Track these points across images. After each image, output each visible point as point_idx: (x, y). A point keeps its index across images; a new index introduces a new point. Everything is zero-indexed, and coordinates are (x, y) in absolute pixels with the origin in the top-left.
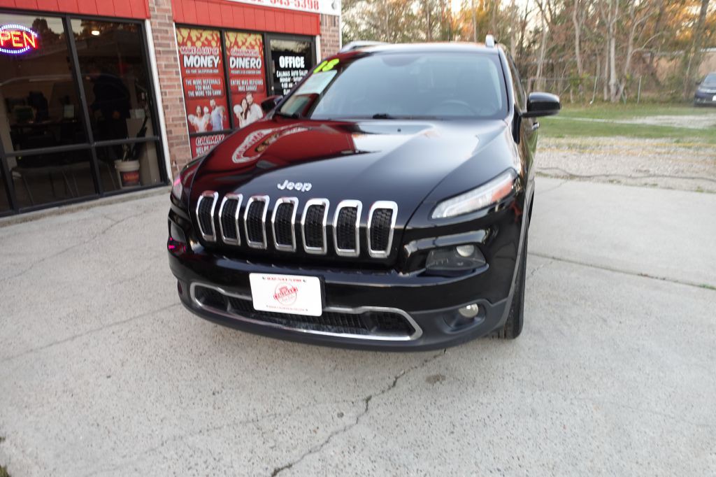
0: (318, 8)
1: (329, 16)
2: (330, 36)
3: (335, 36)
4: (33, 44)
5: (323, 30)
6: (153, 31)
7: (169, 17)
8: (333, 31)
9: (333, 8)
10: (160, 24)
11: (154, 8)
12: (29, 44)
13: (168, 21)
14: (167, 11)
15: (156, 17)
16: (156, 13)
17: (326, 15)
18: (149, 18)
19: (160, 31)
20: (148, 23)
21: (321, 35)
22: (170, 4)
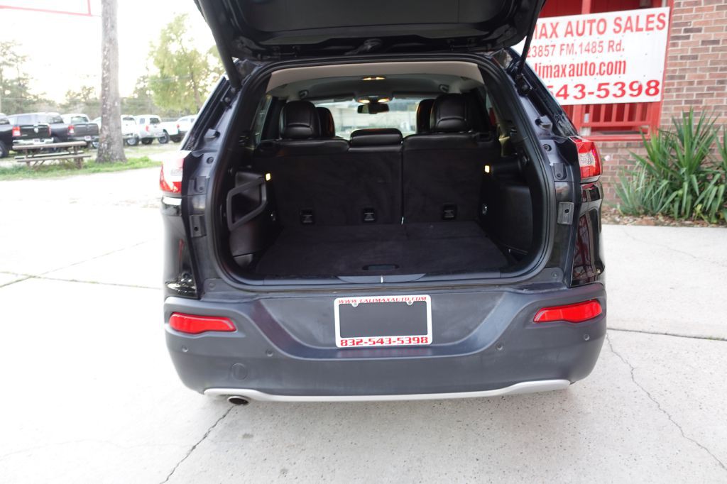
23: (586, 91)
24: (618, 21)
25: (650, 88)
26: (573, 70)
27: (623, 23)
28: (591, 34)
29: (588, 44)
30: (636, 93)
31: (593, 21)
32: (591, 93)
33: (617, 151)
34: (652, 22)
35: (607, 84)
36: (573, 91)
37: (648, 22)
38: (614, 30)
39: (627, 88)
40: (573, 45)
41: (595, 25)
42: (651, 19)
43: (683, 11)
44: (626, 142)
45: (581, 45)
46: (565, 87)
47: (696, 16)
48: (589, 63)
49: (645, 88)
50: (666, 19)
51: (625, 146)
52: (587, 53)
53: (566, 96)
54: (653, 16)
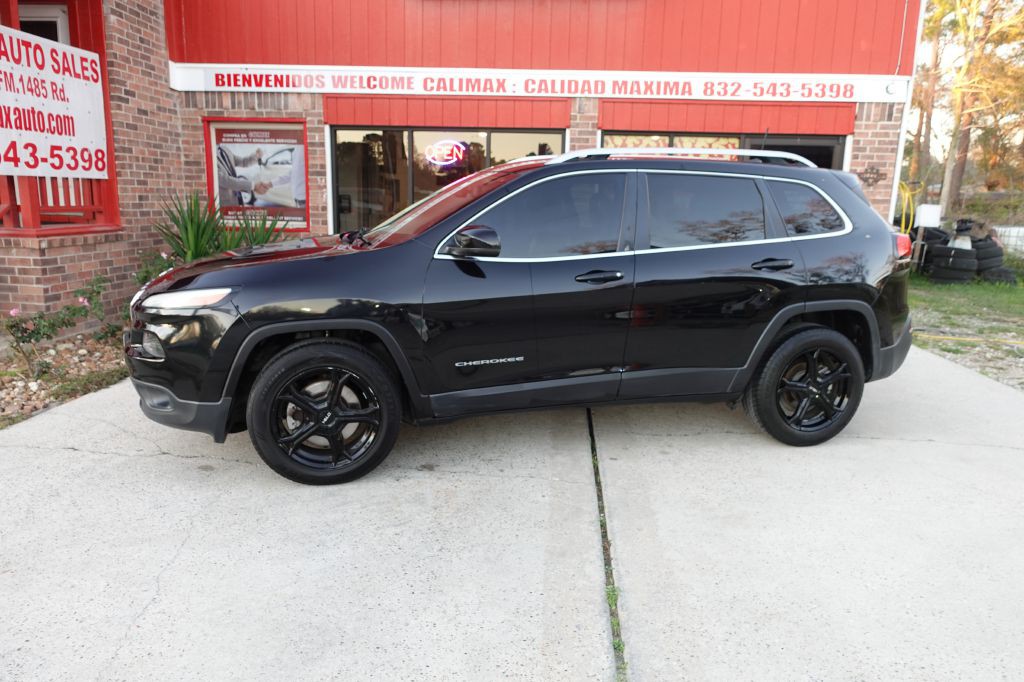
0: (852, 95)
1: (878, 104)
2: (876, 135)
3: (887, 135)
4: (461, 157)
5: (860, 127)
6: (572, 140)
7: (593, 124)
8: (883, 127)
9: (887, 92)
10: (580, 133)
11: (576, 116)
12: (457, 156)
13: (590, 129)
14: (592, 118)
15: (577, 125)
16: (578, 121)
17: (870, 103)
18: (569, 127)
19: (579, 140)
20: (568, 131)
21: (853, 133)
22: (597, 110)
23: (39, 155)
24: (54, 55)
25: (98, 159)
26: (19, 118)
27: (60, 59)
28: (29, 65)
29: (29, 79)
30: (87, 165)
31: (27, 44)
32: (44, 160)
33: (95, 250)
34: (87, 69)
35: (59, 148)
36: (24, 155)
37: (84, 69)
38: (53, 66)
39: (78, 157)
40: (11, 75)
41: (31, 50)
42: (85, 64)
43: (119, 66)
44: (103, 234)
45: (21, 80)
46: (13, 145)
47: (130, 77)
48: (36, 111)
49: (94, 159)
50: (98, 69)
51: (103, 240)
52: (30, 93)
53: (16, 160)
54: (86, 60)
